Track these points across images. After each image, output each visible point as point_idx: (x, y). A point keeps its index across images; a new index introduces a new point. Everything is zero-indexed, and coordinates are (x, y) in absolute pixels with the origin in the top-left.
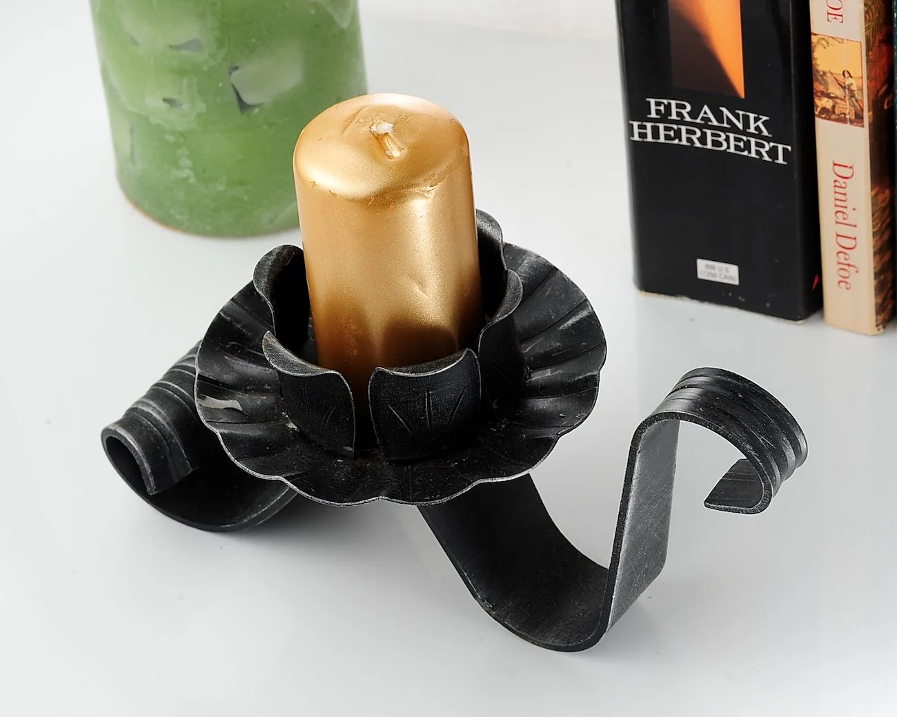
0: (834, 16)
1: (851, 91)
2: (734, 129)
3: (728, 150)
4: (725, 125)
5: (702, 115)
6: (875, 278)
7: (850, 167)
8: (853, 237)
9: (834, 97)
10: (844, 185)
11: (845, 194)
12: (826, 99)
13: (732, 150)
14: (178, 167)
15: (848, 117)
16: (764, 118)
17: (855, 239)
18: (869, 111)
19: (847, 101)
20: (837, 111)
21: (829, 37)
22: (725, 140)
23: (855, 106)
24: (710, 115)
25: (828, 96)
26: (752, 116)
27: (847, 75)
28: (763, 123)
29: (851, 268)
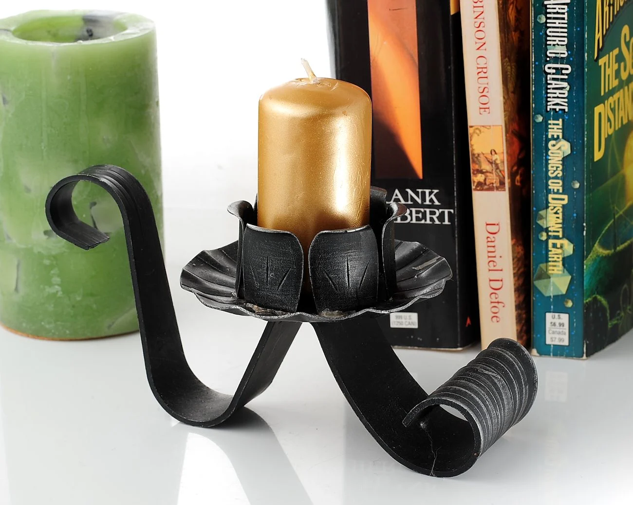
0: (484, 110)
1: (497, 165)
2: (415, 204)
3: (411, 222)
4: (410, 202)
5: (394, 197)
6: (516, 310)
7: (497, 225)
8: (501, 279)
9: (485, 172)
10: (493, 240)
11: (494, 247)
12: (480, 175)
13: (414, 221)
14: (51, 285)
15: (495, 185)
16: (436, 191)
17: (502, 280)
18: (508, 179)
19: (494, 173)
20: (488, 183)
21: (481, 126)
22: (409, 214)
23: (499, 175)
24: (400, 197)
25: (481, 172)
26: (427, 191)
27: (493, 153)
28: (435, 195)
29: (500, 304)
